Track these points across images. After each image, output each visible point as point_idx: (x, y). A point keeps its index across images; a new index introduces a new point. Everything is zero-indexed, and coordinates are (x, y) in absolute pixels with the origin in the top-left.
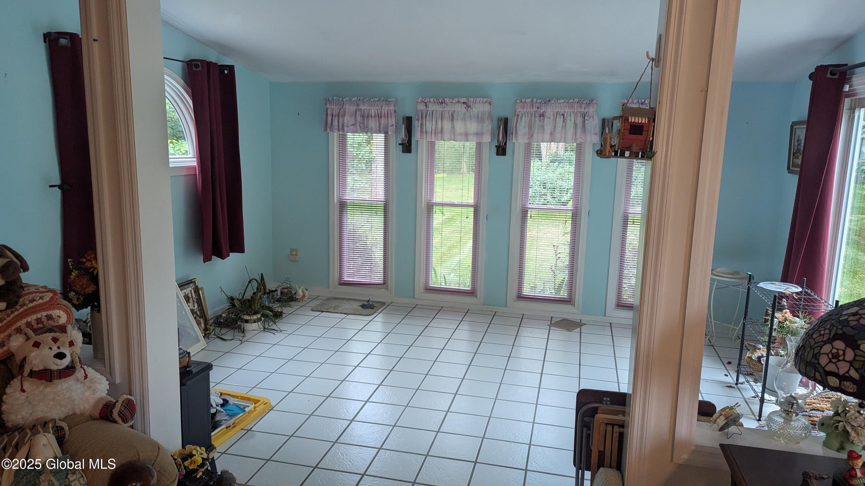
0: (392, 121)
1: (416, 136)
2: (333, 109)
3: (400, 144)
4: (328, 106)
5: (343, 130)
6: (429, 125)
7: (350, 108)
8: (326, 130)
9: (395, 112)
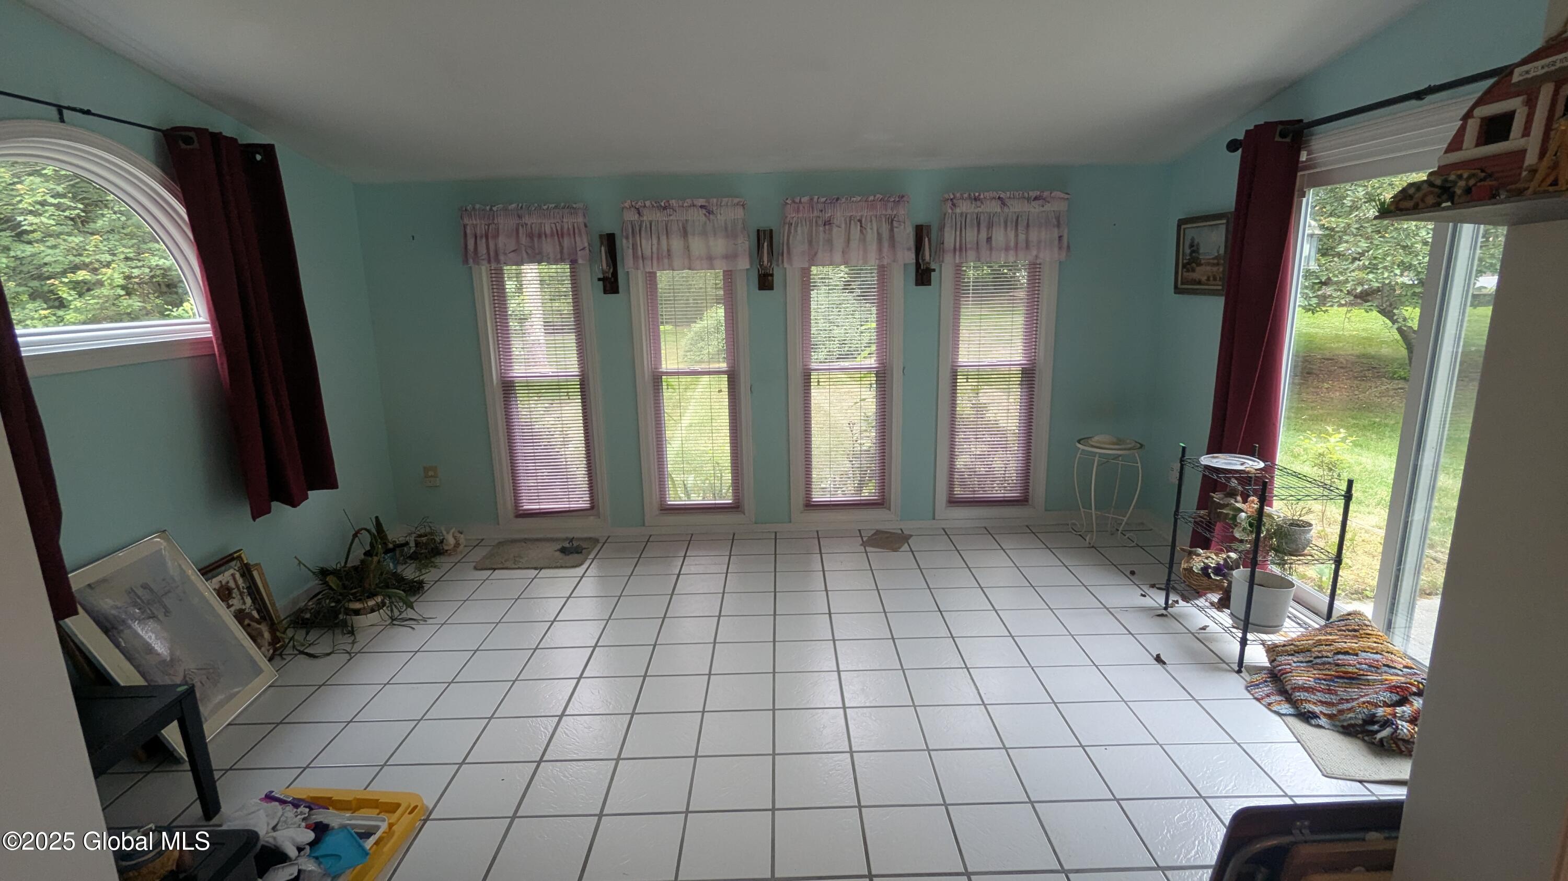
0: (582, 242)
1: (627, 264)
2: (475, 226)
3: (599, 279)
4: (466, 221)
5: (498, 261)
6: (647, 246)
7: (505, 223)
8: (466, 261)
9: (586, 226)
